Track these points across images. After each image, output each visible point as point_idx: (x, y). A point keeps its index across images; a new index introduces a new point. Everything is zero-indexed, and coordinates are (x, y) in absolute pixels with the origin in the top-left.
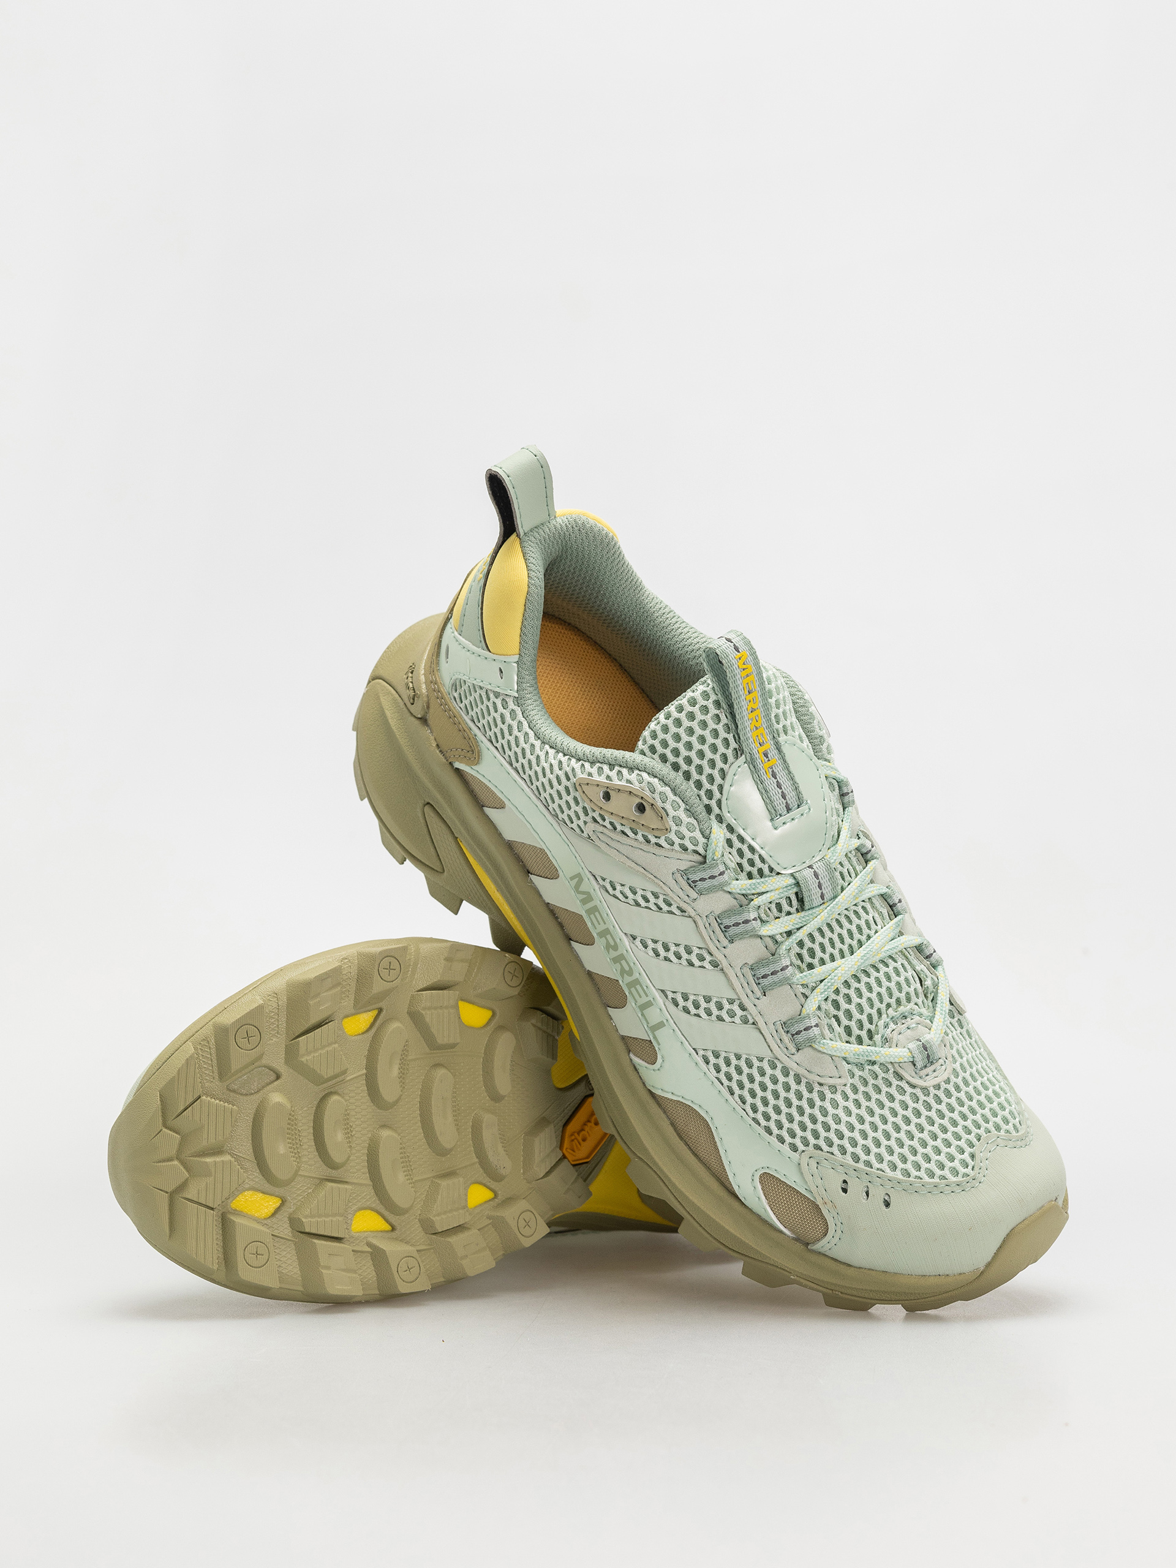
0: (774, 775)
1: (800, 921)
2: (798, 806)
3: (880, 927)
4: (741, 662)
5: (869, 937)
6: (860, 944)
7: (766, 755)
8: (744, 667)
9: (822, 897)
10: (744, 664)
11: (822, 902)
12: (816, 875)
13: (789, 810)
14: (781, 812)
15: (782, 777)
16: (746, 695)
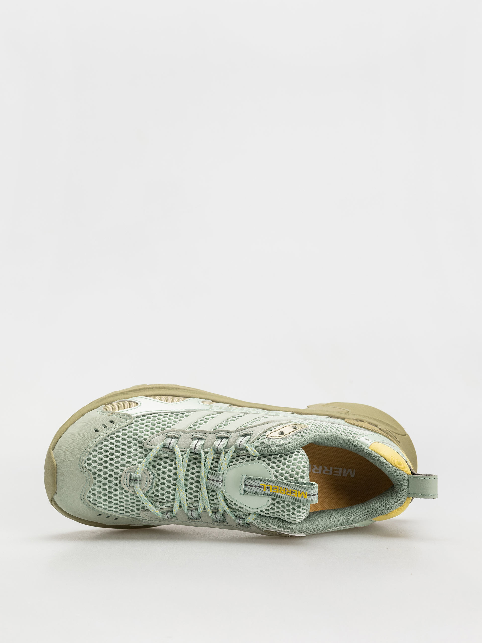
0: (260, 487)
1: (207, 465)
2: (245, 490)
3: (188, 499)
4: (304, 494)
5: (186, 491)
6: (186, 485)
7: (269, 488)
8: (301, 494)
9: (210, 480)
10: (302, 495)
11: (208, 478)
12: (218, 481)
13: (246, 485)
14: (246, 481)
15: (258, 490)
16: (292, 490)
